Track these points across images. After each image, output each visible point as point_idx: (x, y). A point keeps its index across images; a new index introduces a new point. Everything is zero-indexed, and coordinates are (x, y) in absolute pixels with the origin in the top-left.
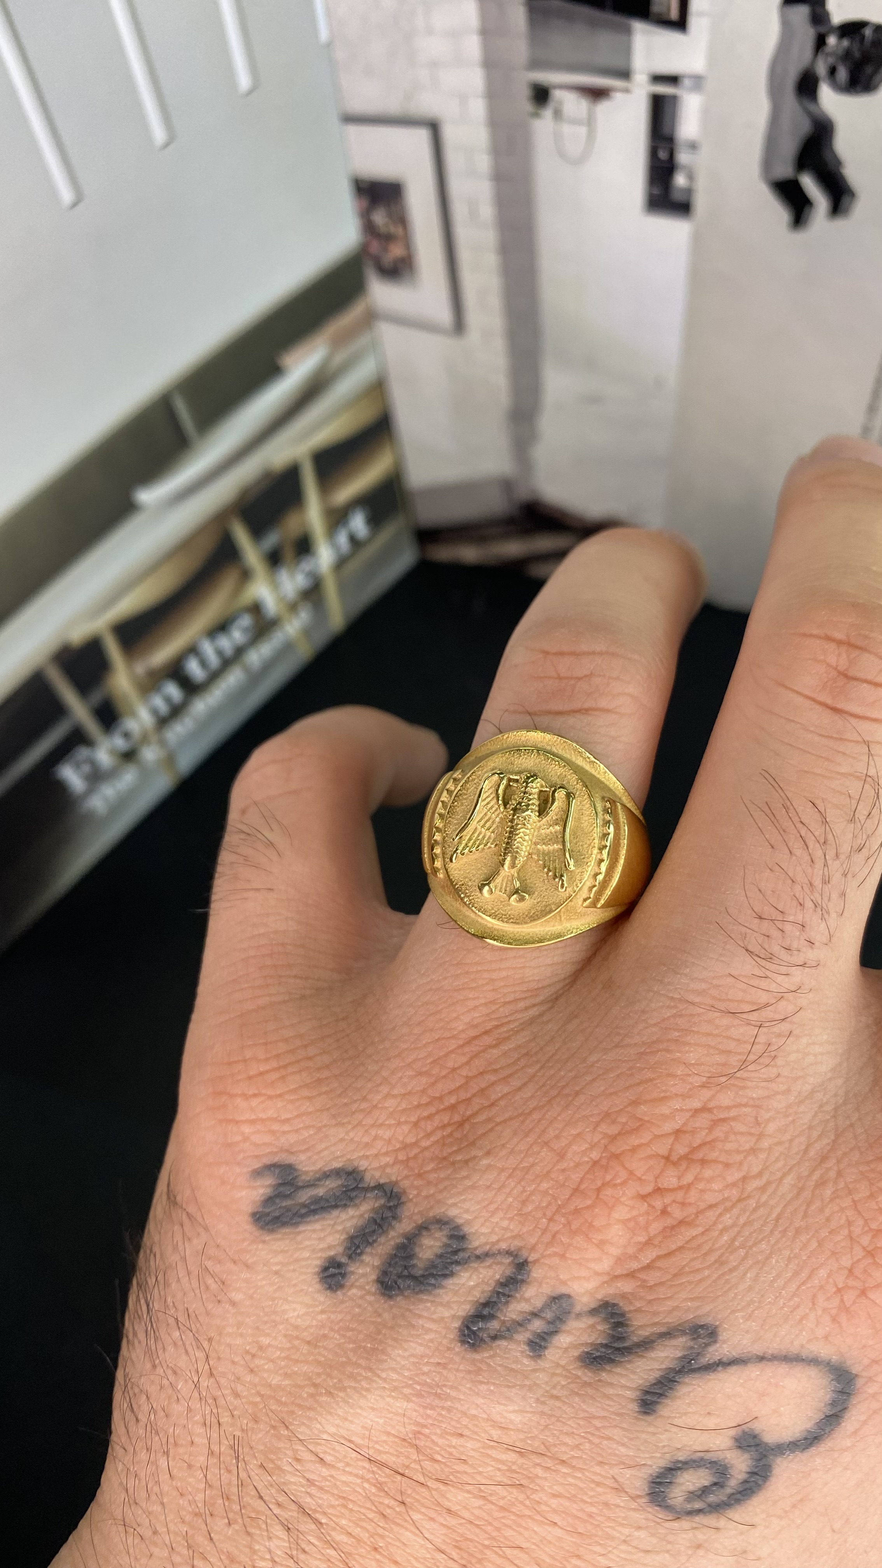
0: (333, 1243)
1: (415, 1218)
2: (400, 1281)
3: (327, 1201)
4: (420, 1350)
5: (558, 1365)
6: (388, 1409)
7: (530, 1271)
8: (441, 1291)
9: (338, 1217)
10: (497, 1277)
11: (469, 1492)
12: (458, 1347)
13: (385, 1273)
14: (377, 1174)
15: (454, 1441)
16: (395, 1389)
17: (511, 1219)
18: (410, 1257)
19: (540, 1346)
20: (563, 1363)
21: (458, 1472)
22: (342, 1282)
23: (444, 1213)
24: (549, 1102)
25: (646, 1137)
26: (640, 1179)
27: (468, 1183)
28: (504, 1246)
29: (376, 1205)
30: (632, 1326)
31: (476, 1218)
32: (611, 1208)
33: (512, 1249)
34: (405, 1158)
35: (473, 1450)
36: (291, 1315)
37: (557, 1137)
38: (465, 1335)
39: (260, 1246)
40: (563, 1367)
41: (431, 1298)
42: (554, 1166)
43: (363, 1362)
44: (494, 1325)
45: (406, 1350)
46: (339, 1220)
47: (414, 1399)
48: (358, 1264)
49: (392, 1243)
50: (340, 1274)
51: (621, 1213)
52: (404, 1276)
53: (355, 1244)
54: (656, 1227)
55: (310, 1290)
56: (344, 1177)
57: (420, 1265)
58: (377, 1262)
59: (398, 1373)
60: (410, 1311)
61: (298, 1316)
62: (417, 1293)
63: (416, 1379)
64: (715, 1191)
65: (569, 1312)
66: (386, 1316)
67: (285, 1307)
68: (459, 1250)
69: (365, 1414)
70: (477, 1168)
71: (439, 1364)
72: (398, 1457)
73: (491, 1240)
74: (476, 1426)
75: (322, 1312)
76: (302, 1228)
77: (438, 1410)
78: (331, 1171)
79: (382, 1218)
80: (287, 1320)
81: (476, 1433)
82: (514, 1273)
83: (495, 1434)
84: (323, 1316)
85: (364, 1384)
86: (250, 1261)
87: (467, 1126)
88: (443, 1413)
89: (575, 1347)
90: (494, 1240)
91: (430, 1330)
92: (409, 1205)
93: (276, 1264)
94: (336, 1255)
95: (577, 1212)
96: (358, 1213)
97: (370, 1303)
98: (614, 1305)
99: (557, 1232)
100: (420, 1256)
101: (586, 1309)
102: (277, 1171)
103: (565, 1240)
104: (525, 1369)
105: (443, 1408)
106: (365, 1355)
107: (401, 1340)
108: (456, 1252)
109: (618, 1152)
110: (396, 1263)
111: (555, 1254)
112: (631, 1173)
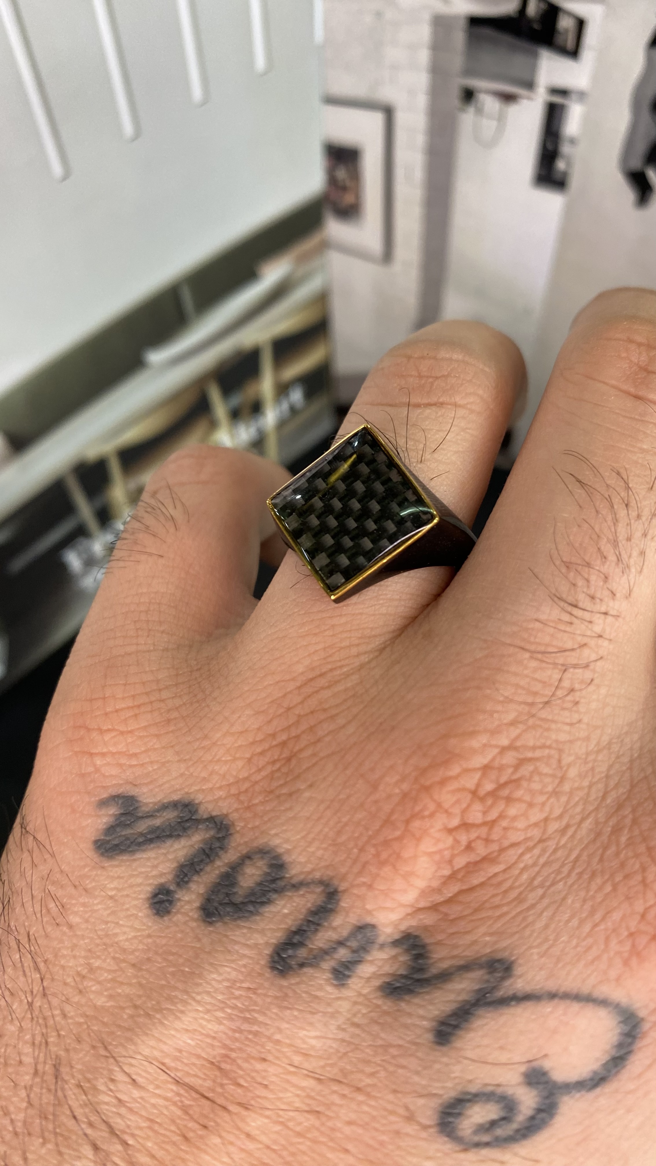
0: (164, 871)
1: (239, 848)
2: (221, 908)
3: (163, 831)
4: (234, 975)
5: (360, 994)
6: (200, 1031)
7: (339, 901)
8: (258, 918)
9: (171, 846)
10: (309, 905)
11: (268, 1117)
12: (268, 973)
13: (208, 900)
14: (210, 807)
15: (259, 1066)
16: (208, 1011)
17: (325, 849)
18: (233, 884)
19: (344, 975)
20: (365, 992)
21: (259, 1097)
22: (169, 909)
23: (266, 843)
25: (455, 770)
26: (446, 811)
27: (290, 814)
28: (317, 875)
29: (207, 836)
30: (433, 958)
31: (295, 848)
32: (419, 840)
33: (325, 878)
34: (237, 792)
35: (275, 1075)
36: (121, 938)
38: (274, 962)
39: (100, 872)
40: (365, 996)
41: (246, 924)
42: (368, 797)
43: (180, 985)
44: (302, 953)
45: (220, 974)
46: (171, 850)
47: (225, 1022)
48: (184, 892)
49: (217, 872)
50: (168, 901)
51: (427, 845)
52: (226, 903)
53: (184, 872)
54: (460, 862)
55: (140, 914)
56: (180, 808)
57: (241, 892)
58: (202, 890)
59: (212, 997)
60: (226, 936)
61: (127, 940)
62: (235, 920)
63: (228, 1002)
64: (519, 830)
65: (373, 943)
66: (205, 940)
67: (117, 931)
68: (278, 879)
69: (178, 1036)
70: (299, 800)
71: (249, 988)
72: (205, 1080)
73: (306, 870)
74: (279, 1051)
75: (149, 936)
76: (138, 855)
77: (246, 1033)
78: (169, 803)
79: (211, 849)
80: (117, 943)
81: (278, 1058)
82: (324, 902)
83: (297, 1059)
84: (150, 940)
85: (180, 1007)
86: (89, 886)
87: (294, 762)
88: (250, 1036)
89: (377, 977)
90: (309, 870)
91: (244, 956)
92: (236, 836)
93: (112, 889)
94: (166, 882)
95: (386, 843)
96: (190, 843)
97: (192, 929)
98: (417, 937)
99: (366, 863)
100: (241, 884)
101: (390, 940)
102: (120, 802)
103: (373, 870)
104: (329, 996)
105: (250, 1032)
106: (182, 979)
107: (216, 964)
108: (274, 881)
109: (428, 783)
110: (219, 891)
111: (364, 884)
112: (439, 805)
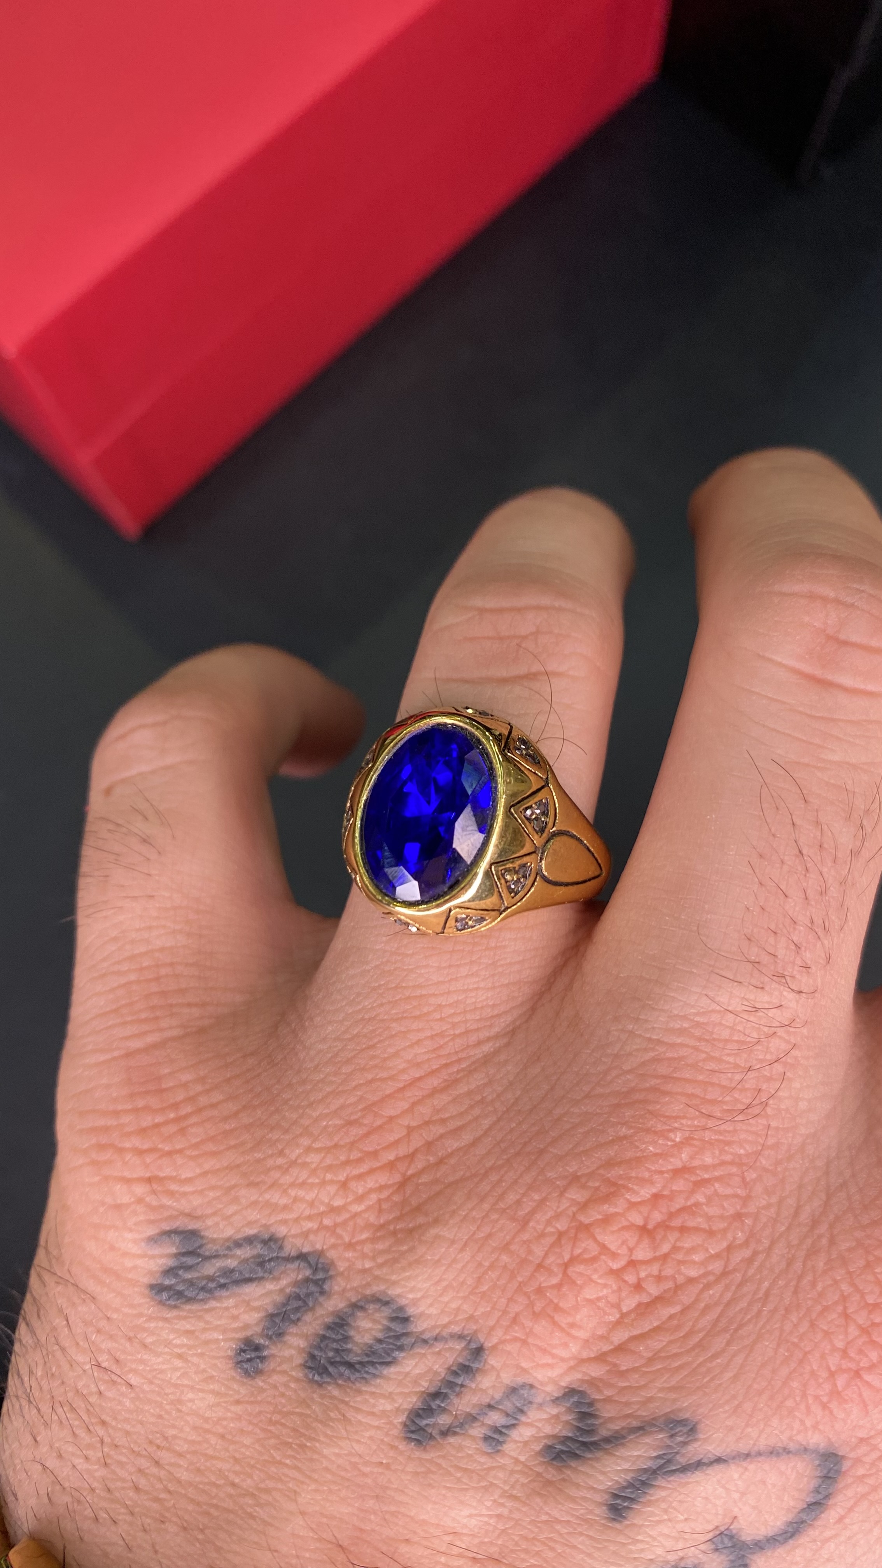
0: (249, 1322)
2: (331, 1369)
3: (239, 1273)
7: (486, 1358)
8: (381, 1381)
9: (251, 1292)
10: (448, 1364)
12: (403, 1444)
14: (299, 1242)
17: (464, 1299)
18: (345, 1339)
19: (498, 1442)
20: (522, 1458)
22: (261, 1367)
23: (384, 1291)
24: (508, 1160)
25: (620, 1205)
27: (413, 1257)
28: (456, 1329)
29: (299, 1278)
30: (602, 1416)
31: (422, 1297)
33: (467, 1332)
34: (332, 1224)
36: (199, 1405)
37: (518, 1202)
38: (409, 1431)
39: (160, 1324)
40: (522, 1463)
41: (367, 1389)
42: (514, 1238)
44: (445, 1419)
46: (255, 1296)
48: (279, 1346)
50: (259, 1357)
51: (591, 1292)
52: (337, 1362)
53: (275, 1323)
54: (630, 1304)
55: (224, 1376)
56: (260, 1244)
57: (356, 1349)
58: (302, 1343)
60: (345, 1403)
61: (208, 1407)
62: (352, 1383)
65: (531, 1403)
66: (315, 1406)
68: (402, 1334)
70: (423, 1238)
71: (380, 1464)
73: (440, 1322)
76: (210, 1305)
78: (243, 1239)
79: (306, 1293)
80: (195, 1411)
82: (467, 1360)
84: (239, 1407)
86: (148, 1340)
88: (387, 1517)
89: (536, 1439)
90: (444, 1322)
91: (370, 1426)
92: (339, 1279)
93: (180, 1346)
95: (541, 1291)
96: (277, 1287)
97: (295, 1391)
98: (582, 1393)
99: (518, 1314)
100: (356, 1339)
101: (549, 1397)
102: (179, 1238)
103: (527, 1323)
104: (480, 1467)
106: (292, 1453)
107: (333, 1436)
108: (398, 1337)
109: (589, 1222)
110: (326, 1346)
111: (516, 1339)
112: (603, 1247)
